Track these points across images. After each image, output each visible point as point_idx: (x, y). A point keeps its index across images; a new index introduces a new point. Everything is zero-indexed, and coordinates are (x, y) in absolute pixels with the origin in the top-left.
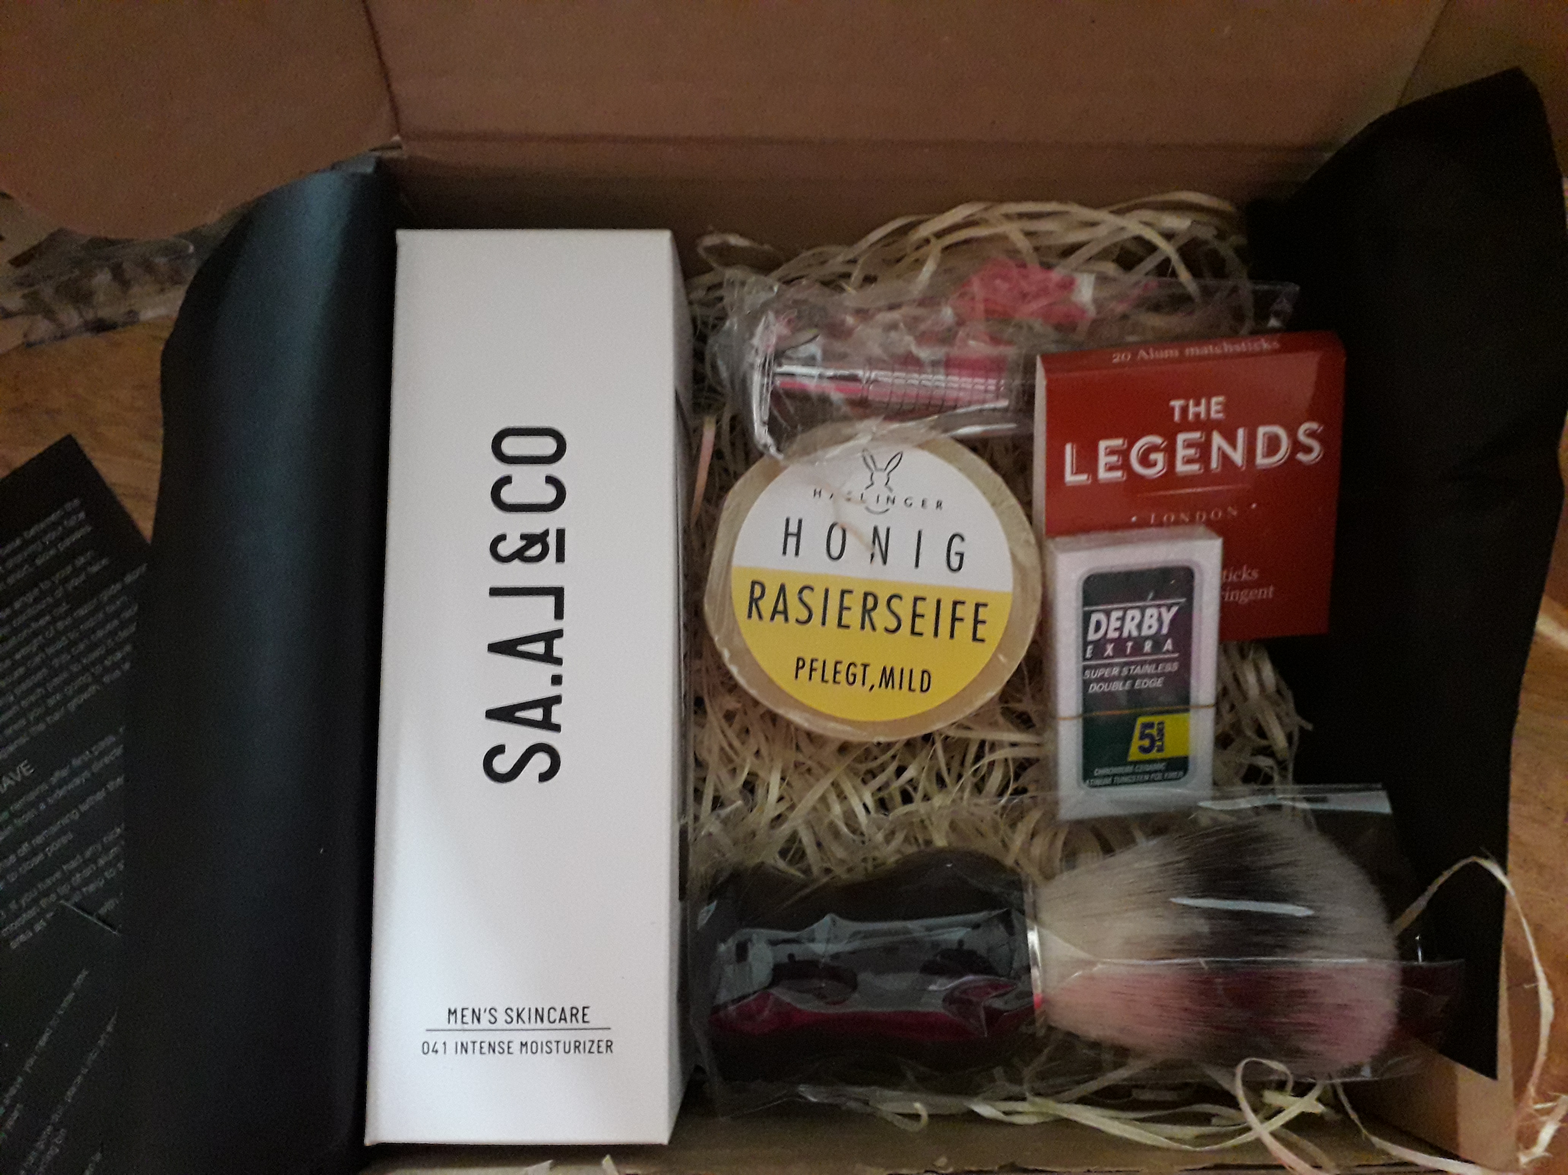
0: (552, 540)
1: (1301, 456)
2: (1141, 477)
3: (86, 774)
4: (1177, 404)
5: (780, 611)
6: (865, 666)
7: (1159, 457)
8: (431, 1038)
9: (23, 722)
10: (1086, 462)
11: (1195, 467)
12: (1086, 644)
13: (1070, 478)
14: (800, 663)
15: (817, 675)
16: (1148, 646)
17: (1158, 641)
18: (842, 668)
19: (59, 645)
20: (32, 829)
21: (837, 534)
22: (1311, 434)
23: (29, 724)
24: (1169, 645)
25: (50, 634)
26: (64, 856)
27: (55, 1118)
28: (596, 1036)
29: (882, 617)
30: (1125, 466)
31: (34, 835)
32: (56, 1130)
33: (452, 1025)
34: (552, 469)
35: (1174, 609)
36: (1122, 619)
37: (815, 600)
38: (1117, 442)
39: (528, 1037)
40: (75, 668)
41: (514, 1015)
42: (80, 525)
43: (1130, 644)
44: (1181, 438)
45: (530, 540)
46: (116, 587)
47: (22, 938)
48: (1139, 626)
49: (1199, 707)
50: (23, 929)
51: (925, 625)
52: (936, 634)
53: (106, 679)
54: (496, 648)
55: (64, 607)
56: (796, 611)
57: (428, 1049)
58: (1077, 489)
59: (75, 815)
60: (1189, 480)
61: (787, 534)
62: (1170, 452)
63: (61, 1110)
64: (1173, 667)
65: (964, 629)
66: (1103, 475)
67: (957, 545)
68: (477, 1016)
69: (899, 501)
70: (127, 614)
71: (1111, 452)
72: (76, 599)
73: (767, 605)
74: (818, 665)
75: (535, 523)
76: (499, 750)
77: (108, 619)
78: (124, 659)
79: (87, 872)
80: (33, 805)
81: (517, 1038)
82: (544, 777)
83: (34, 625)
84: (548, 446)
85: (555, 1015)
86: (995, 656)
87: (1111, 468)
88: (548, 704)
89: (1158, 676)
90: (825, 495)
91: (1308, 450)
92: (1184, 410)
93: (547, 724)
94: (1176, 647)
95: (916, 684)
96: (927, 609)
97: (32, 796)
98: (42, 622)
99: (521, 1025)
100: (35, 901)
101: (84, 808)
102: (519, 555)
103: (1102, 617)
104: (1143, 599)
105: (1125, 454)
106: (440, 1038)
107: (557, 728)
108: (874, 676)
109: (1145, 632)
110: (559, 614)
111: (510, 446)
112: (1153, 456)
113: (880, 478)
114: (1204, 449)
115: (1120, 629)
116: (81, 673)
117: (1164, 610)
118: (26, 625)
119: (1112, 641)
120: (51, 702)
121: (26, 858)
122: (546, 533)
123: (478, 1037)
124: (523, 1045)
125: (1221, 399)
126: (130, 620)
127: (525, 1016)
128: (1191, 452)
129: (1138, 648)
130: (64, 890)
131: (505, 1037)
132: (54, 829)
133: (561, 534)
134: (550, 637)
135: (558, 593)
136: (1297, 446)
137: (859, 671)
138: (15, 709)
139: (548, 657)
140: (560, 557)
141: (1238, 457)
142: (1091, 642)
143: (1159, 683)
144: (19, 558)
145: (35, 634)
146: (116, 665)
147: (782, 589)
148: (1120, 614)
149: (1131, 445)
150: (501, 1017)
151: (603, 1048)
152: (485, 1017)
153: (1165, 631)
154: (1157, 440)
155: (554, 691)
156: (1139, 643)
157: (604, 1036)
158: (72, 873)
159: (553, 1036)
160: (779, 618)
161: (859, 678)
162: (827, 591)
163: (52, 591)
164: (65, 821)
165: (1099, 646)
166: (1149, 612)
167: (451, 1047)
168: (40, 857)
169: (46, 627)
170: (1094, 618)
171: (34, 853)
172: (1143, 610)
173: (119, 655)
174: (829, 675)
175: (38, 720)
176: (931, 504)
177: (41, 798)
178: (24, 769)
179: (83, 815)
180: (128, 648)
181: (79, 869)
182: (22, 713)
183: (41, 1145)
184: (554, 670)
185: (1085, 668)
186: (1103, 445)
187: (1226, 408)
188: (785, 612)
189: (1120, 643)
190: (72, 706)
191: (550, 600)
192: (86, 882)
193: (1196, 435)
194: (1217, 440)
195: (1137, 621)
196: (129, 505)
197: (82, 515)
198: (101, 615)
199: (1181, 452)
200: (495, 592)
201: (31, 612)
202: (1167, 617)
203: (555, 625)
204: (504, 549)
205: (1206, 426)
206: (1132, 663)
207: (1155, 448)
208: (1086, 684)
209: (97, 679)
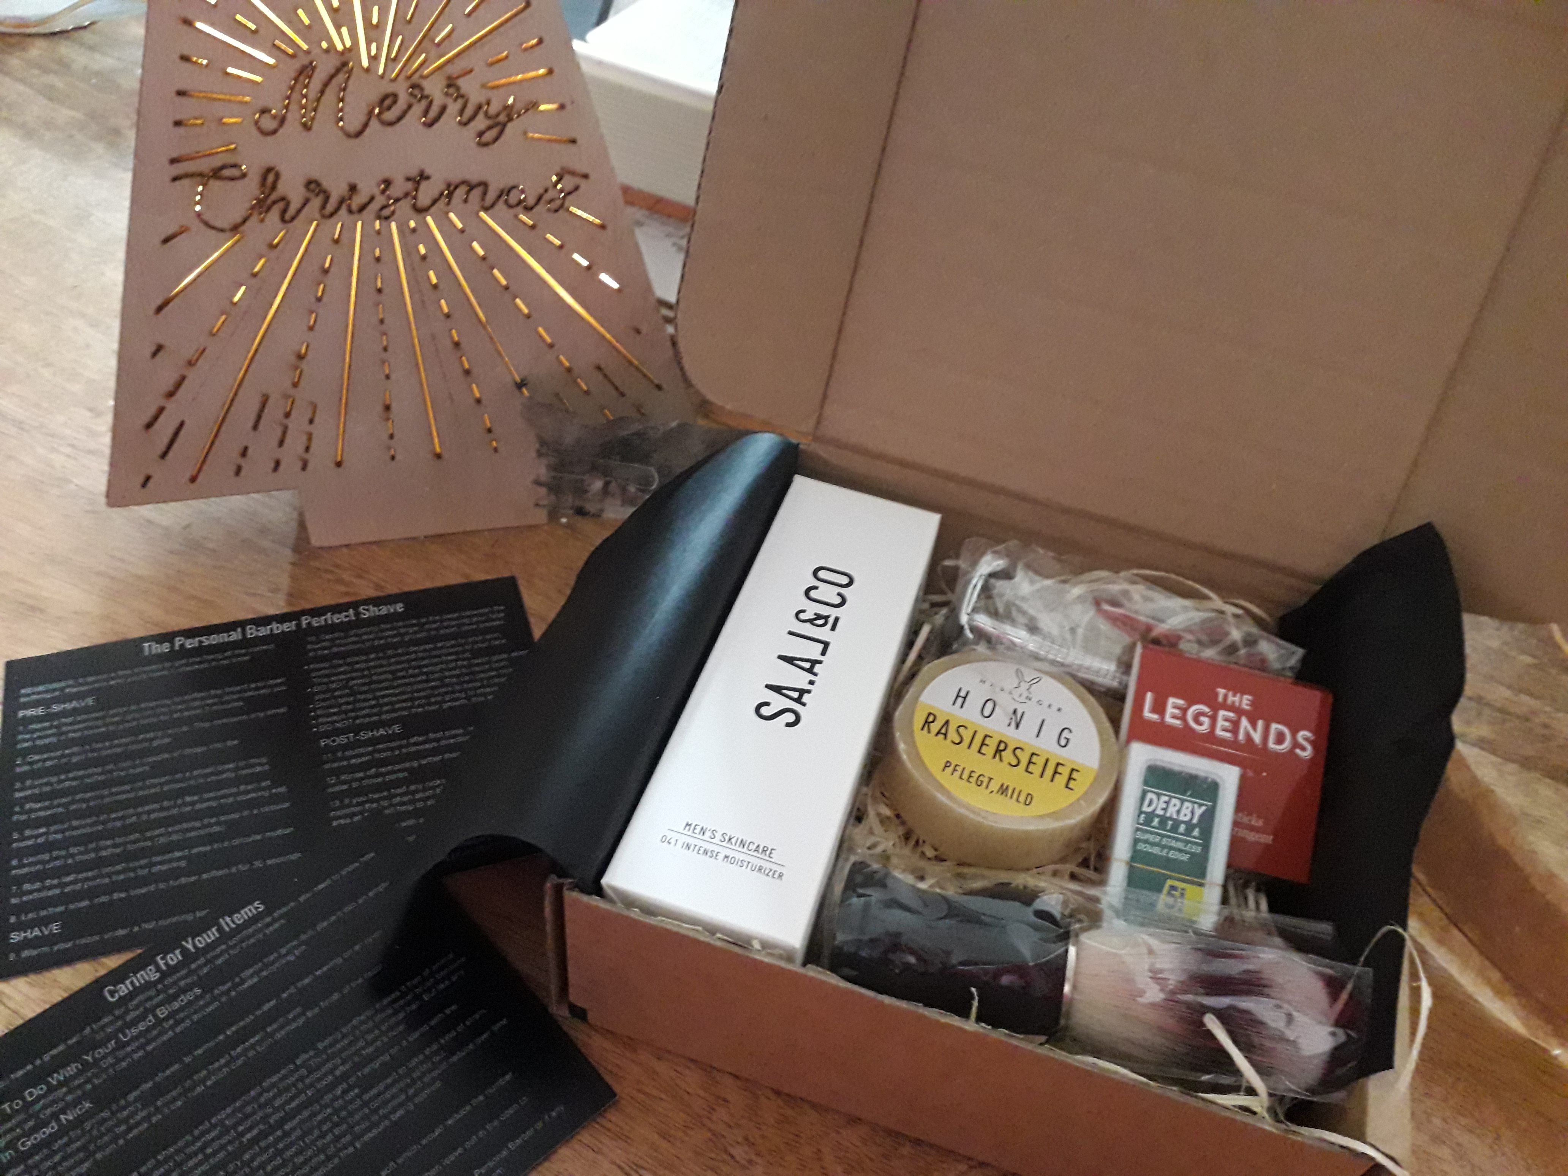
0: (831, 621)
1: (1298, 751)
2: (1192, 730)
3: (435, 744)
4: (1221, 691)
5: (943, 732)
6: (991, 779)
7: (1205, 720)
8: (670, 835)
9: (409, 704)
10: (1159, 707)
11: (1228, 735)
12: (1141, 812)
13: (1148, 714)
14: (947, 765)
15: (957, 774)
16: (1182, 828)
17: (1190, 827)
18: (975, 775)
19: (454, 672)
20: (383, 763)
21: (990, 705)
22: (1306, 739)
23: (412, 707)
24: (1196, 832)
25: (453, 665)
26: (397, 784)
27: (303, 937)
28: (774, 867)
29: (1007, 755)
30: (1183, 718)
31: (382, 766)
32: (299, 945)
33: (686, 832)
34: (843, 591)
35: (1203, 808)
36: (1167, 803)
37: (967, 735)
38: (1181, 702)
39: (731, 854)
40: (457, 688)
41: (727, 838)
42: (499, 619)
43: (1170, 823)
44: (1222, 713)
45: (819, 617)
46: (505, 656)
47: (342, 822)
48: (1178, 812)
49: (1211, 884)
50: (345, 817)
51: (1036, 769)
52: (1042, 776)
53: (474, 699)
54: (781, 657)
55: (467, 655)
56: (953, 735)
57: (664, 840)
58: (1150, 723)
59: (415, 764)
60: (1222, 742)
61: (958, 696)
62: (1213, 719)
63: (310, 933)
64: (1199, 850)
65: (1061, 780)
66: (1168, 719)
67: (1066, 734)
68: (703, 831)
69: (1034, 700)
70: (504, 671)
71: (1176, 707)
72: (476, 654)
73: (935, 727)
74: (959, 769)
75: (824, 610)
76: (767, 704)
77: (491, 669)
78: (490, 693)
79: (405, 799)
80: (392, 749)
81: (724, 852)
82: (788, 725)
83: (444, 658)
84: (844, 580)
85: (753, 847)
86: (1078, 800)
87: (1174, 717)
88: (802, 692)
89: (1186, 853)
90: (988, 684)
91: (1303, 749)
92: (1226, 697)
93: (798, 700)
94: (1202, 833)
95: (1022, 799)
96: (1039, 761)
97: (393, 744)
98: (449, 658)
99: (729, 845)
100: (362, 804)
101: (424, 762)
102: (811, 621)
103: (1154, 797)
104: (1184, 794)
105: (1184, 711)
106: (675, 836)
107: (804, 705)
108: (995, 786)
109: (1182, 818)
110: (823, 653)
111: (822, 574)
112: (1202, 719)
113: (1024, 686)
114: (1236, 724)
115: (1165, 809)
116: (460, 692)
117: (1196, 806)
118: (439, 656)
119: (1158, 816)
120: (433, 700)
121: (371, 777)
122: (828, 617)
123: (699, 843)
124: (726, 857)
125: (1250, 697)
126: (504, 675)
127: (733, 841)
128: (1227, 724)
129: (1175, 829)
130: (385, 803)
131: (717, 849)
132: (397, 767)
133: (837, 620)
134: (814, 662)
135: (826, 645)
136: (1296, 745)
137: (986, 780)
138: (410, 695)
139: (810, 671)
140: (833, 628)
141: (1257, 737)
142: (1145, 813)
143: (1185, 858)
144: (453, 623)
145: (441, 663)
146: (484, 695)
147: (947, 722)
148: (1166, 798)
149: (1189, 706)
150: (718, 836)
151: (776, 876)
152: (708, 834)
153: (1195, 821)
154: (1205, 709)
155: (809, 687)
156: (1177, 823)
157: (779, 869)
158: (396, 796)
159: (747, 858)
160: (941, 737)
161: (985, 784)
162: (975, 732)
163: (464, 644)
164: (407, 765)
165: (1150, 816)
166: (1186, 804)
167: (680, 844)
168: (380, 780)
169: (451, 661)
170: (1150, 796)
171: (377, 775)
172: (1183, 801)
173: (488, 690)
174: (965, 776)
175: (419, 706)
176: (1054, 708)
177: (400, 747)
178: (396, 728)
179: (420, 766)
180: (496, 688)
181: (401, 795)
182: (412, 699)
183: (283, 951)
184: (812, 677)
185: (1138, 829)
186: (1172, 701)
187: (1253, 704)
188: (945, 735)
189: (1164, 820)
190: (445, 706)
191: (821, 646)
192: (402, 804)
193: (1231, 715)
194: (1244, 722)
195: (1177, 808)
196: (532, 620)
197: (502, 615)
198: (487, 666)
199: (1220, 723)
200: (791, 633)
201: (445, 651)
202: (1199, 811)
203: (820, 658)
204: (802, 616)
205: (1240, 712)
206: (1169, 837)
207: (1203, 714)
208: (1136, 841)
209: (468, 698)
